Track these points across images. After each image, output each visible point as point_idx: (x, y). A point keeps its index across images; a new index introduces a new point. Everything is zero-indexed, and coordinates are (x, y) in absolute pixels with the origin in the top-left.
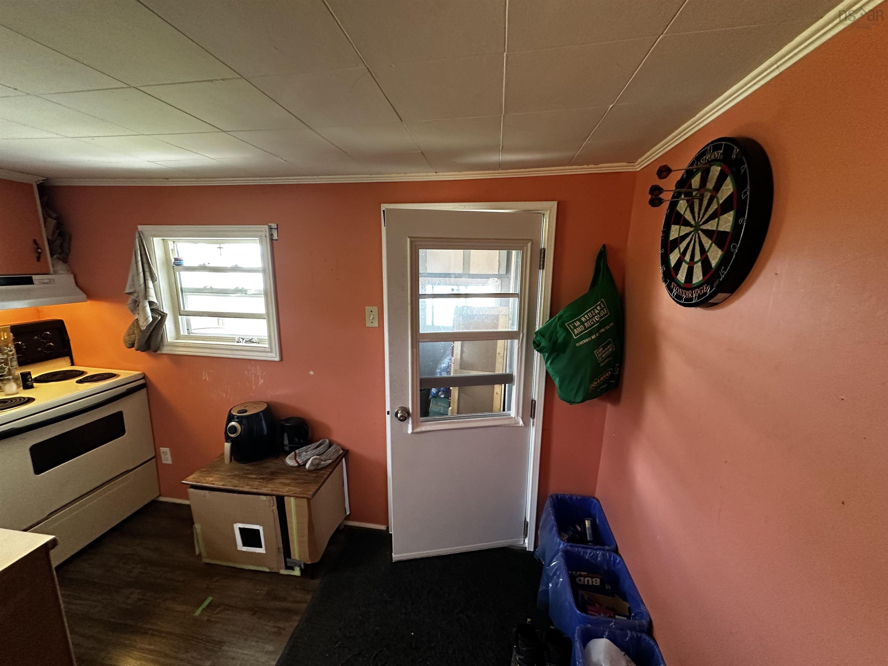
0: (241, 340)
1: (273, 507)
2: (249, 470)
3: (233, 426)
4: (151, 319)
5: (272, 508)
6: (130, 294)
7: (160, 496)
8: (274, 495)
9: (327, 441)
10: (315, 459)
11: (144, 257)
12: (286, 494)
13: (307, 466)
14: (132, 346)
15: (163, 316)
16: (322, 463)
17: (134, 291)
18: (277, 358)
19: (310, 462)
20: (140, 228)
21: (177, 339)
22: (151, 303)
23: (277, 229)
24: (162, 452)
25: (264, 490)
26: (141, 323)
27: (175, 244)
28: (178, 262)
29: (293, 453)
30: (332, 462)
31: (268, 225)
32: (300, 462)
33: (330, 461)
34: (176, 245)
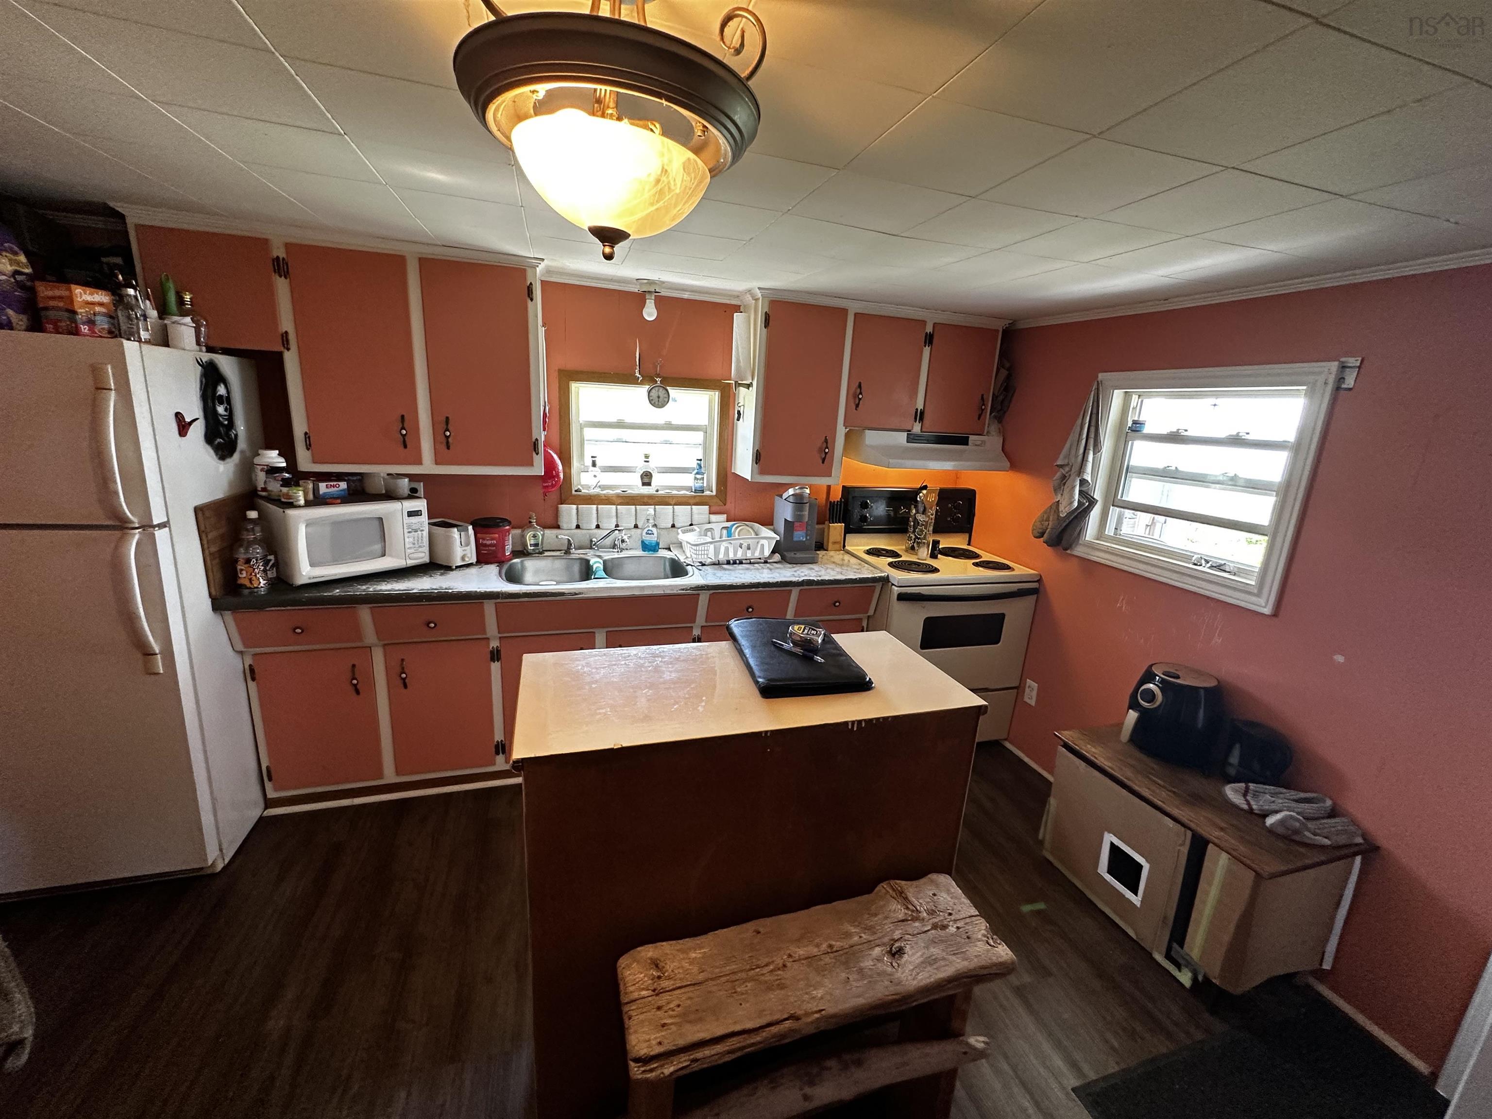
0: (1203, 562)
1: (1182, 848)
2: (1153, 769)
3: (1150, 691)
4: (1076, 504)
5: (1179, 848)
6: (1061, 466)
7: (1006, 740)
8: (1190, 829)
9: (1329, 803)
10: (1291, 817)
11: (1094, 416)
12: (1216, 841)
13: (1270, 821)
14: (1042, 535)
15: (1092, 502)
16: (1307, 833)
17: (1066, 463)
18: (1265, 610)
19: (1279, 816)
20: (1101, 376)
21: (1097, 539)
22: (1083, 482)
23: (1359, 367)
24: (1028, 685)
25: (1175, 812)
26: (1061, 508)
27: (1140, 400)
28: (1137, 427)
29: (1243, 785)
30: (1330, 846)
31: (1340, 361)
32: (1254, 807)
33: (1327, 842)
34: (1142, 401)
